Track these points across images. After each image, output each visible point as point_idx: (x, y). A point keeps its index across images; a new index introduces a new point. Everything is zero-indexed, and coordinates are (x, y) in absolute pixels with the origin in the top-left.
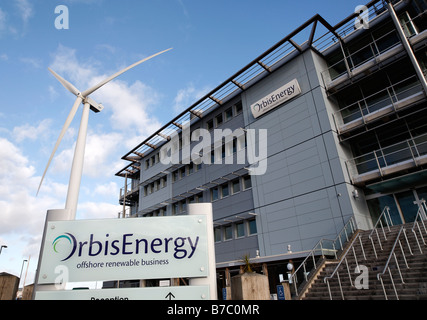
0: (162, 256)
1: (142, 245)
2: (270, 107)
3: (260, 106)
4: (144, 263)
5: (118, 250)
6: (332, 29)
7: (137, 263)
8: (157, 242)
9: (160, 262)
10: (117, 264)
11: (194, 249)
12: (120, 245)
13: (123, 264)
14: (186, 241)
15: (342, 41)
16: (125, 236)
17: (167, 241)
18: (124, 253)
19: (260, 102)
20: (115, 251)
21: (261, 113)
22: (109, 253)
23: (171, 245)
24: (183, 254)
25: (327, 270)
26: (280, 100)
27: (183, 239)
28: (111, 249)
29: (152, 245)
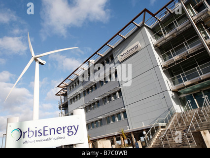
0: (62, 135)
1: (52, 130)
2: (127, 56)
3: (122, 56)
4: (54, 139)
5: (41, 134)
6: (154, 15)
7: (50, 139)
8: (59, 129)
9: (61, 138)
10: (41, 141)
11: (76, 131)
12: (42, 132)
13: (44, 140)
14: (73, 127)
15: (159, 21)
16: (44, 127)
17: (64, 128)
18: (44, 135)
19: (122, 54)
20: (40, 134)
21: (123, 59)
22: (37, 135)
23: (66, 130)
24: (71, 133)
25: (162, 133)
26: (132, 53)
27: (71, 127)
28: (38, 134)
29: (57, 130)
